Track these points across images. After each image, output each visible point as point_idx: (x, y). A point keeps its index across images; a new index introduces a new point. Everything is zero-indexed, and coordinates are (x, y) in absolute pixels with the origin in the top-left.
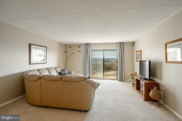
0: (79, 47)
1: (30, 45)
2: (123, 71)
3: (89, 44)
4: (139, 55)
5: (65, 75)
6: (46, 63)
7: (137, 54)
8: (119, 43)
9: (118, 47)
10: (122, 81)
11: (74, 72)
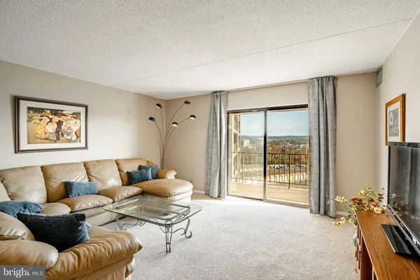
0: (187, 102)
1: (16, 101)
2: (331, 180)
3: (220, 92)
4: (396, 118)
5: (143, 181)
6: (86, 147)
7: (391, 116)
8: (318, 79)
9: (313, 94)
10: (326, 213)
11: (175, 173)
